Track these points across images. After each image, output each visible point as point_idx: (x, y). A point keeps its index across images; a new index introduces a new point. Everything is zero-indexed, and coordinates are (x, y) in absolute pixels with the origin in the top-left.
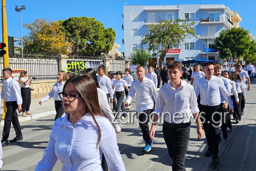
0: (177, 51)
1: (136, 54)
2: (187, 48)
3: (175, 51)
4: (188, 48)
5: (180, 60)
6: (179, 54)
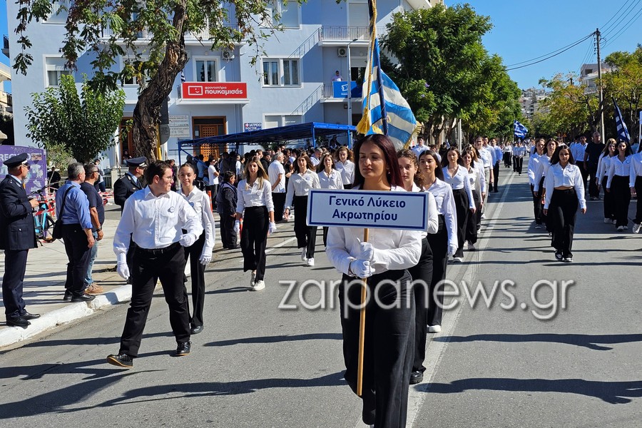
0: (234, 92)
1: (61, 101)
2: (271, 81)
3: (226, 93)
4: (275, 82)
5: (247, 125)
6: (244, 105)
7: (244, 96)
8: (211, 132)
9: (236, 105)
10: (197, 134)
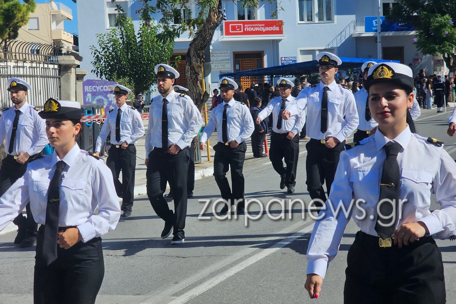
0: (271, 29)
1: (121, 41)
2: (305, 18)
3: (264, 30)
4: (310, 19)
5: (283, 59)
6: (280, 40)
7: (280, 32)
8: (250, 66)
9: (273, 41)
10: (237, 67)
